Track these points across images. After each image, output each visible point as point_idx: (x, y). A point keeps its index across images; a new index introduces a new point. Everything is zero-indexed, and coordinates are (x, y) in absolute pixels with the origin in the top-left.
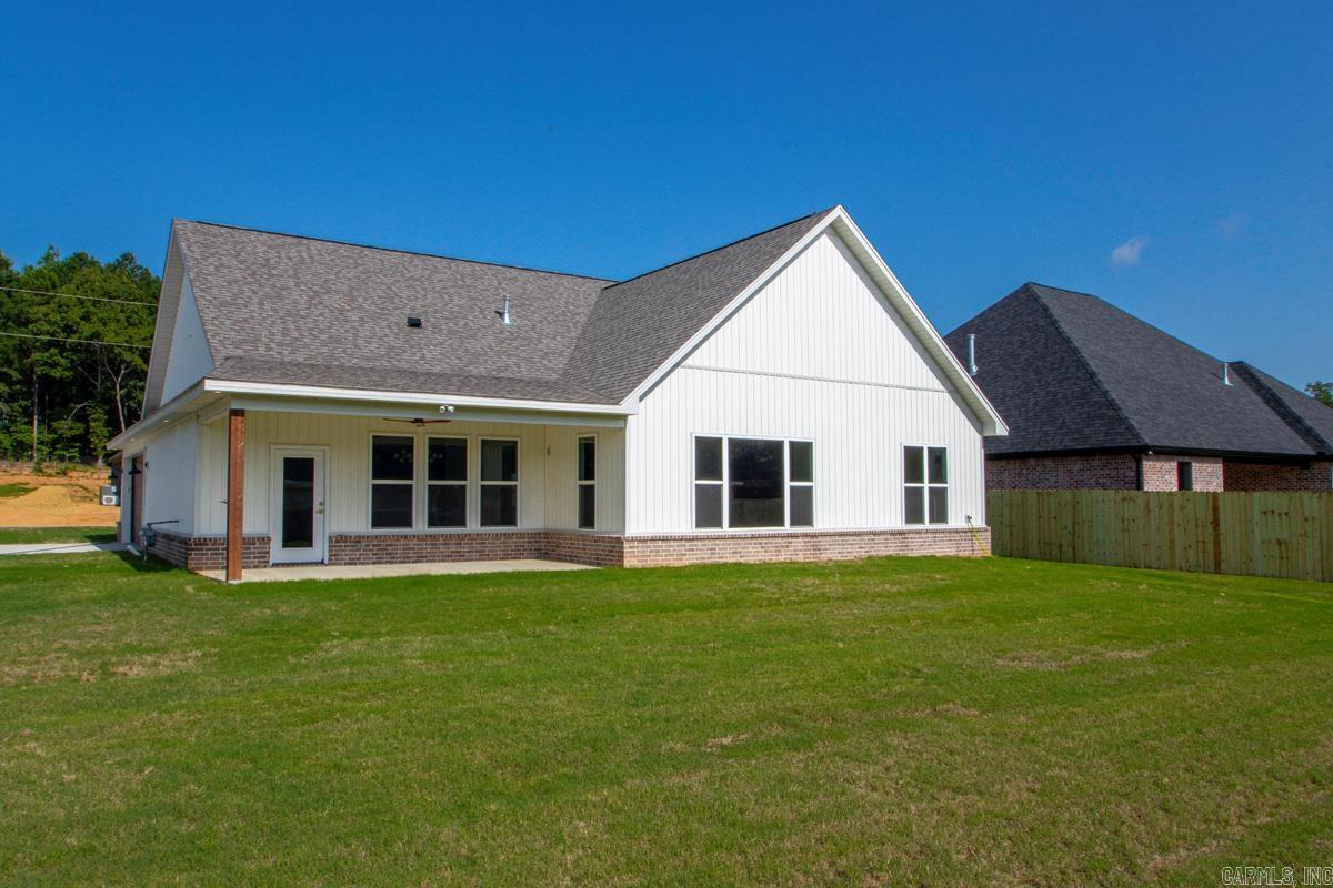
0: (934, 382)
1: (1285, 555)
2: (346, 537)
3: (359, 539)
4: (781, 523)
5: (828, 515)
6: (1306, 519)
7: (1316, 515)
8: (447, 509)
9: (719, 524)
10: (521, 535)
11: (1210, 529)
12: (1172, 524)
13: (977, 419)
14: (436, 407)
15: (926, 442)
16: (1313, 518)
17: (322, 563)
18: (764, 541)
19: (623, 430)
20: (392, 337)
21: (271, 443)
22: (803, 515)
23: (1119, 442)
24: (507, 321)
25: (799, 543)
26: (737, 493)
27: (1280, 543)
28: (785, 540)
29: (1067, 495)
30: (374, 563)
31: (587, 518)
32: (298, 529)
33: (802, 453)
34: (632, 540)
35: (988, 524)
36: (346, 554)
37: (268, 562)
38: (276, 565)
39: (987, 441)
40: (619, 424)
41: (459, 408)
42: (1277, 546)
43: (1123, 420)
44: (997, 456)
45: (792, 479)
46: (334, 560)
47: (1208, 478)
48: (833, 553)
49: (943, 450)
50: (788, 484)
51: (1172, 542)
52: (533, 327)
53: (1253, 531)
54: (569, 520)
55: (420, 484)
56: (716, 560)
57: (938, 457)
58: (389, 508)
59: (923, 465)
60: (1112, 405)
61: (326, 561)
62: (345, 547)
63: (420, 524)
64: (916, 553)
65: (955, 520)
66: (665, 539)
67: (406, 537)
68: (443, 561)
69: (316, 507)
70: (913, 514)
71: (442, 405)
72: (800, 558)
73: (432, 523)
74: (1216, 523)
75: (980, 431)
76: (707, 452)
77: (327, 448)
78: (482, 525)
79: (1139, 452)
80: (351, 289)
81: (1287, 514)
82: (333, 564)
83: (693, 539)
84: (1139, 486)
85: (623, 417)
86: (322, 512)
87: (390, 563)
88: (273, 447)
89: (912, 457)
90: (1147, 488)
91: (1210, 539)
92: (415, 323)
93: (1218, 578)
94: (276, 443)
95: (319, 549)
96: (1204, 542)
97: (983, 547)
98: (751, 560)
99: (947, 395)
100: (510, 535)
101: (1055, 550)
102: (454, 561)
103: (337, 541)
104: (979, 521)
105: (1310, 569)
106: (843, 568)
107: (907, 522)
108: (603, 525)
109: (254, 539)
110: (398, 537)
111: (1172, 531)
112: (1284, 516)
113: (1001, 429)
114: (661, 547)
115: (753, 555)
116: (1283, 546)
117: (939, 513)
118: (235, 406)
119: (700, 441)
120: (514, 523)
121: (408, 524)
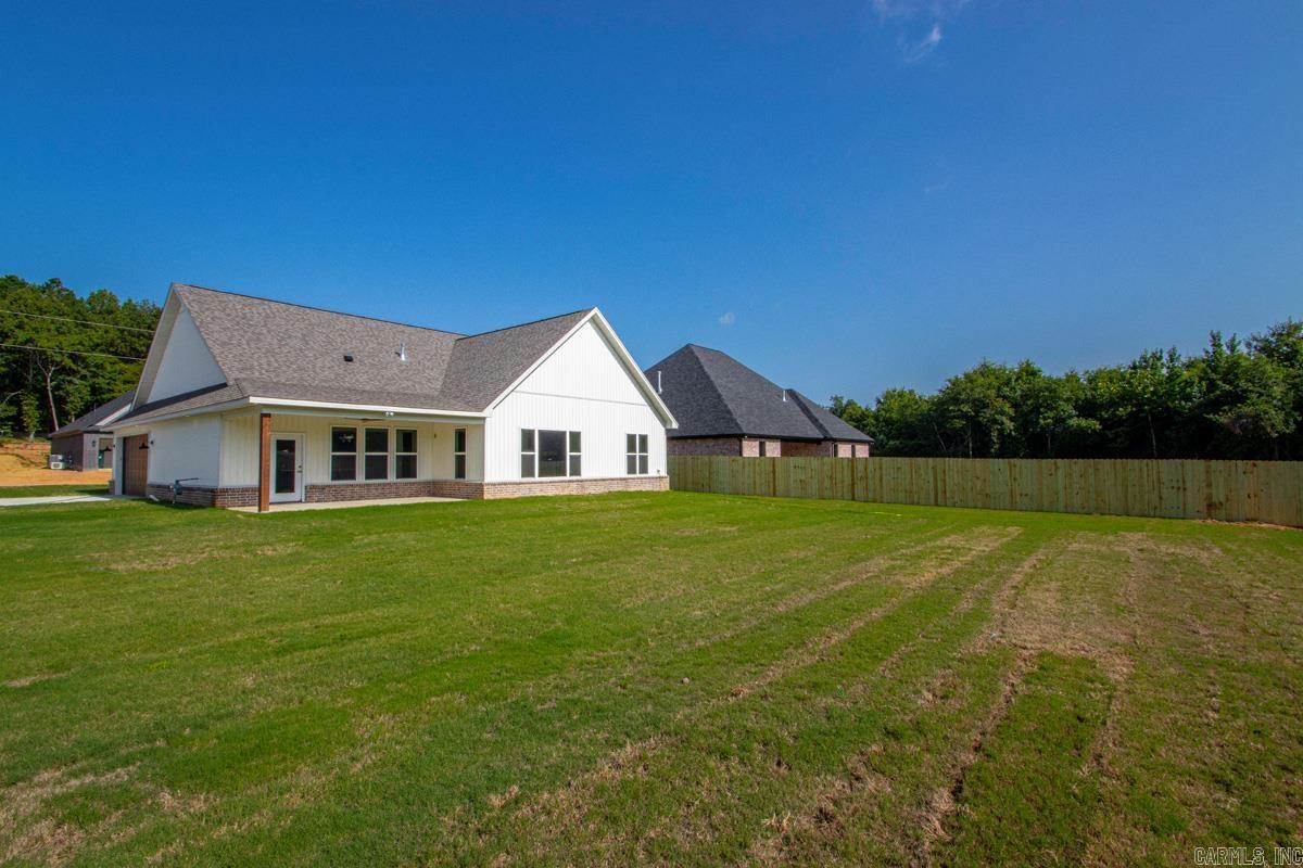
0: (642, 401)
1: (803, 487)
2: (316, 486)
3: (323, 488)
4: (565, 475)
5: (587, 472)
6: (812, 470)
8: (376, 469)
9: (533, 476)
10: (419, 483)
11: (771, 475)
13: (664, 420)
14: (383, 413)
15: (637, 432)
16: (814, 470)
17: (301, 501)
18: (556, 484)
19: (483, 425)
20: (336, 368)
22: (576, 470)
23: (732, 431)
24: (403, 358)
25: (574, 485)
26: (542, 458)
27: (801, 481)
28: (567, 483)
29: (706, 458)
30: (333, 501)
31: (460, 472)
32: (286, 483)
33: (576, 437)
34: (488, 484)
35: (668, 474)
36: (316, 495)
38: (272, 503)
39: (668, 431)
40: (480, 422)
41: (396, 414)
42: (800, 483)
43: (733, 420)
44: (673, 438)
45: (570, 451)
46: (308, 499)
47: (773, 450)
48: (592, 490)
49: (646, 436)
50: (568, 454)
51: (755, 482)
52: (419, 363)
53: (790, 476)
54: (449, 474)
55: (361, 455)
56: (532, 494)
57: (644, 439)
58: (343, 469)
59: (636, 444)
60: (729, 412)
61: (303, 500)
62: (313, 492)
63: (360, 478)
64: (632, 489)
65: (652, 472)
66: (505, 484)
67: (352, 485)
68: (374, 499)
69: (297, 468)
70: (631, 470)
71: (387, 412)
72: (575, 493)
73: (367, 477)
74: (774, 472)
75: (665, 426)
76: (527, 438)
77: (304, 435)
78: (397, 477)
79: (740, 437)
80: (304, 335)
81: (805, 468)
82: (308, 502)
83: (520, 483)
84: (741, 455)
85: (484, 419)
86: (301, 472)
87: (343, 500)
88: (272, 434)
89: (631, 439)
90: (745, 455)
91: (771, 480)
92: (348, 359)
93: (774, 499)
95: (299, 493)
96: (768, 481)
97: (665, 486)
98: (550, 494)
99: (649, 408)
100: (414, 483)
101: (700, 486)
102: (380, 498)
103: (310, 489)
104: (663, 473)
105: (814, 493)
106: (598, 497)
107: (628, 473)
108: (471, 476)
110: (347, 486)
111: (754, 476)
112: (803, 469)
113: (675, 425)
114: (504, 488)
115: (551, 492)
116: (803, 483)
117: (644, 469)
118: (265, 411)
119: (524, 431)
120: (415, 477)
121: (353, 478)
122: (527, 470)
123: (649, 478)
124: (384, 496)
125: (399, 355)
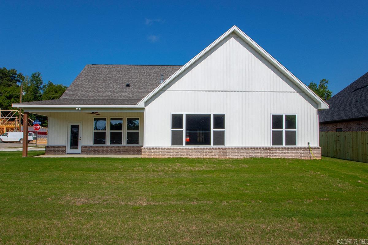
3: (89, 147)
4: (209, 144)
5: (230, 142)
9: (181, 144)
10: (139, 147)
14: (75, 108)
15: (284, 112)
17: (80, 153)
18: (200, 150)
19: (144, 113)
22: (220, 142)
25: (217, 151)
30: (93, 154)
34: (145, 149)
35: (320, 146)
37: (65, 153)
38: (67, 154)
40: (140, 111)
41: (82, 109)
45: (214, 128)
48: (233, 156)
49: (294, 116)
50: (212, 130)
55: (108, 132)
57: (291, 118)
58: (99, 138)
59: (283, 122)
62: (86, 149)
63: (108, 143)
65: (301, 143)
66: (157, 149)
67: (103, 147)
68: (114, 154)
69: (79, 138)
70: (276, 143)
71: (77, 108)
72: (217, 157)
73: (111, 143)
75: (316, 107)
76: (177, 119)
77: (83, 122)
78: (127, 144)
82: (82, 154)
83: (169, 149)
85: (144, 109)
86: (81, 140)
87: (98, 154)
89: (276, 118)
92: (128, 85)
95: (79, 149)
97: (317, 155)
99: (297, 94)
102: (117, 154)
103: (83, 148)
107: (273, 144)
109: (61, 147)
115: (196, 155)
117: (292, 142)
118: (26, 111)
119: (174, 115)
121: (104, 143)
122: (176, 139)
123: (296, 148)
124: (120, 153)
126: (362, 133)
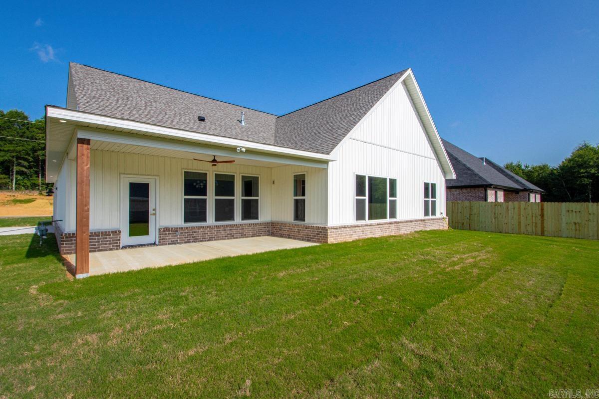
0: (432, 156)
1: (578, 229)
2: (169, 229)
3: (176, 230)
4: (386, 218)
5: (401, 214)
6: (590, 214)
7: (595, 213)
8: (224, 212)
9: (364, 218)
10: (261, 224)
11: (539, 217)
12: (520, 215)
13: (444, 173)
15: (430, 182)
16: (594, 214)
17: (155, 244)
18: (381, 226)
19: (326, 170)
20: (191, 124)
21: (120, 173)
22: (393, 215)
23: (477, 183)
24: (243, 124)
25: (393, 226)
26: (370, 201)
27: (575, 224)
28: (388, 225)
29: (467, 203)
30: (186, 243)
31: (300, 215)
33: (393, 183)
34: (332, 228)
35: (447, 215)
36: (169, 238)
37: (119, 246)
38: (125, 247)
39: (447, 181)
40: (323, 166)
42: (574, 225)
43: (476, 175)
44: (449, 188)
45: (390, 196)
46: (162, 242)
48: (405, 230)
49: (435, 184)
50: (389, 199)
52: (255, 128)
53: (562, 219)
54: (287, 215)
55: (211, 198)
56: (364, 236)
57: (433, 186)
58: (194, 212)
59: (429, 190)
60: (469, 169)
61: (157, 243)
62: (169, 236)
63: (211, 219)
64: (428, 229)
65: (438, 215)
66: (345, 227)
67: (203, 227)
68: (223, 239)
69: (151, 211)
70: (426, 214)
71: (238, 147)
72: (393, 234)
73: (217, 219)
74: (542, 216)
75: (445, 177)
76: (360, 180)
77: (157, 178)
78: (242, 219)
79: (486, 186)
81: (580, 212)
82: (162, 245)
84: (486, 200)
85: (326, 162)
86: (154, 214)
87: (195, 242)
88: (122, 175)
89: (426, 186)
90: (489, 201)
92: (202, 119)
93: (544, 237)
94: (124, 174)
95: (153, 235)
96: (536, 223)
98: (377, 236)
99: (436, 161)
100: (255, 224)
101: (460, 225)
102: (228, 239)
103: (163, 231)
104: (444, 215)
105: (591, 235)
108: (311, 218)
109: (109, 232)
110: (199, 227)
111: (519, 218)
112: (578, 213)
113: (454, 177)
114: (343, 231)
115: (378, 233)
116: (577, 225)
117: (433, 213)
118: (81, 135)
119: (357, 176)
120: (257, 218)
121: (204, 220)
122: (360, 213)
123: (435, 219)
124: (232, 236)
125: (240, 122)
126: (452, 203)
